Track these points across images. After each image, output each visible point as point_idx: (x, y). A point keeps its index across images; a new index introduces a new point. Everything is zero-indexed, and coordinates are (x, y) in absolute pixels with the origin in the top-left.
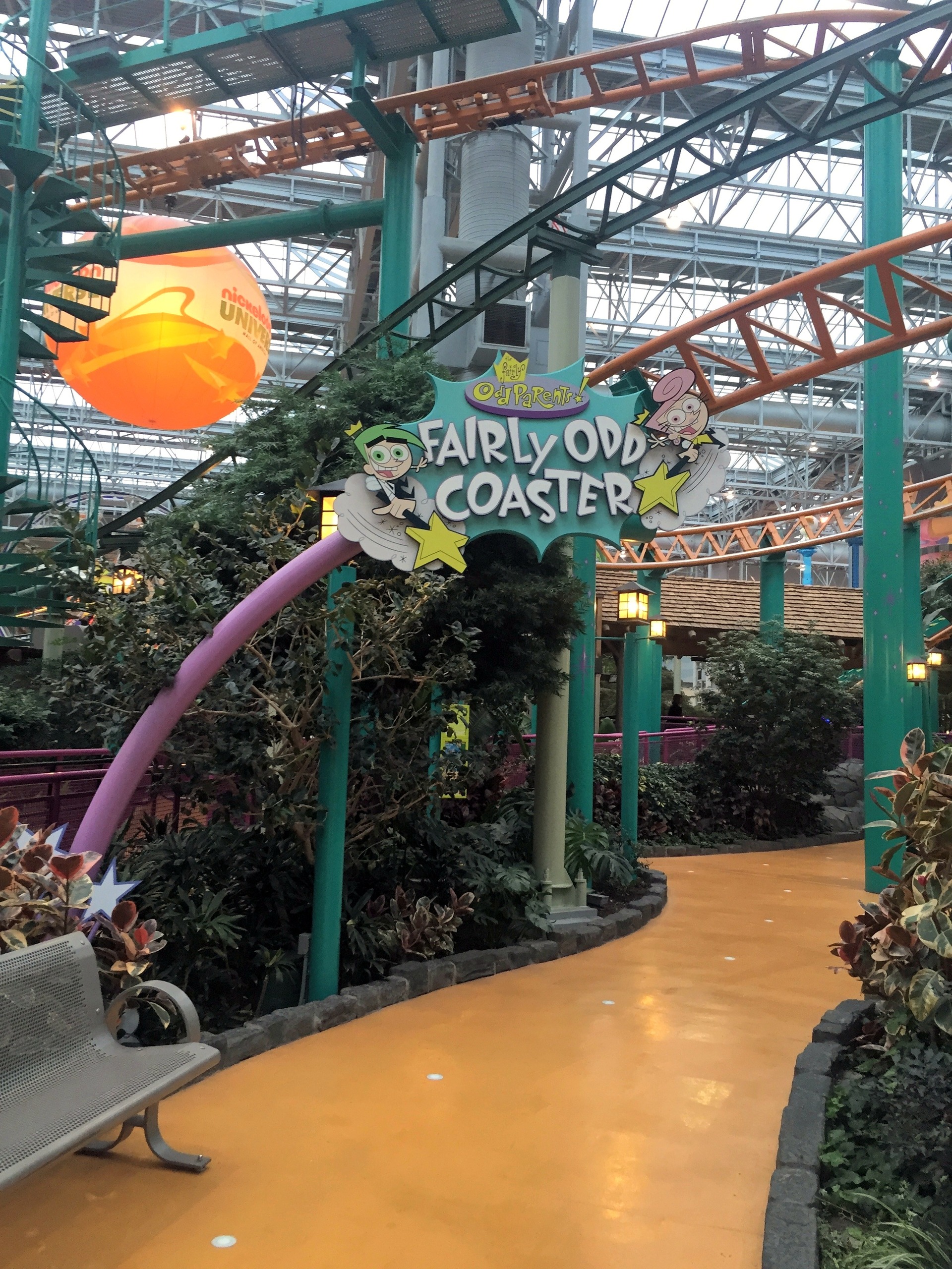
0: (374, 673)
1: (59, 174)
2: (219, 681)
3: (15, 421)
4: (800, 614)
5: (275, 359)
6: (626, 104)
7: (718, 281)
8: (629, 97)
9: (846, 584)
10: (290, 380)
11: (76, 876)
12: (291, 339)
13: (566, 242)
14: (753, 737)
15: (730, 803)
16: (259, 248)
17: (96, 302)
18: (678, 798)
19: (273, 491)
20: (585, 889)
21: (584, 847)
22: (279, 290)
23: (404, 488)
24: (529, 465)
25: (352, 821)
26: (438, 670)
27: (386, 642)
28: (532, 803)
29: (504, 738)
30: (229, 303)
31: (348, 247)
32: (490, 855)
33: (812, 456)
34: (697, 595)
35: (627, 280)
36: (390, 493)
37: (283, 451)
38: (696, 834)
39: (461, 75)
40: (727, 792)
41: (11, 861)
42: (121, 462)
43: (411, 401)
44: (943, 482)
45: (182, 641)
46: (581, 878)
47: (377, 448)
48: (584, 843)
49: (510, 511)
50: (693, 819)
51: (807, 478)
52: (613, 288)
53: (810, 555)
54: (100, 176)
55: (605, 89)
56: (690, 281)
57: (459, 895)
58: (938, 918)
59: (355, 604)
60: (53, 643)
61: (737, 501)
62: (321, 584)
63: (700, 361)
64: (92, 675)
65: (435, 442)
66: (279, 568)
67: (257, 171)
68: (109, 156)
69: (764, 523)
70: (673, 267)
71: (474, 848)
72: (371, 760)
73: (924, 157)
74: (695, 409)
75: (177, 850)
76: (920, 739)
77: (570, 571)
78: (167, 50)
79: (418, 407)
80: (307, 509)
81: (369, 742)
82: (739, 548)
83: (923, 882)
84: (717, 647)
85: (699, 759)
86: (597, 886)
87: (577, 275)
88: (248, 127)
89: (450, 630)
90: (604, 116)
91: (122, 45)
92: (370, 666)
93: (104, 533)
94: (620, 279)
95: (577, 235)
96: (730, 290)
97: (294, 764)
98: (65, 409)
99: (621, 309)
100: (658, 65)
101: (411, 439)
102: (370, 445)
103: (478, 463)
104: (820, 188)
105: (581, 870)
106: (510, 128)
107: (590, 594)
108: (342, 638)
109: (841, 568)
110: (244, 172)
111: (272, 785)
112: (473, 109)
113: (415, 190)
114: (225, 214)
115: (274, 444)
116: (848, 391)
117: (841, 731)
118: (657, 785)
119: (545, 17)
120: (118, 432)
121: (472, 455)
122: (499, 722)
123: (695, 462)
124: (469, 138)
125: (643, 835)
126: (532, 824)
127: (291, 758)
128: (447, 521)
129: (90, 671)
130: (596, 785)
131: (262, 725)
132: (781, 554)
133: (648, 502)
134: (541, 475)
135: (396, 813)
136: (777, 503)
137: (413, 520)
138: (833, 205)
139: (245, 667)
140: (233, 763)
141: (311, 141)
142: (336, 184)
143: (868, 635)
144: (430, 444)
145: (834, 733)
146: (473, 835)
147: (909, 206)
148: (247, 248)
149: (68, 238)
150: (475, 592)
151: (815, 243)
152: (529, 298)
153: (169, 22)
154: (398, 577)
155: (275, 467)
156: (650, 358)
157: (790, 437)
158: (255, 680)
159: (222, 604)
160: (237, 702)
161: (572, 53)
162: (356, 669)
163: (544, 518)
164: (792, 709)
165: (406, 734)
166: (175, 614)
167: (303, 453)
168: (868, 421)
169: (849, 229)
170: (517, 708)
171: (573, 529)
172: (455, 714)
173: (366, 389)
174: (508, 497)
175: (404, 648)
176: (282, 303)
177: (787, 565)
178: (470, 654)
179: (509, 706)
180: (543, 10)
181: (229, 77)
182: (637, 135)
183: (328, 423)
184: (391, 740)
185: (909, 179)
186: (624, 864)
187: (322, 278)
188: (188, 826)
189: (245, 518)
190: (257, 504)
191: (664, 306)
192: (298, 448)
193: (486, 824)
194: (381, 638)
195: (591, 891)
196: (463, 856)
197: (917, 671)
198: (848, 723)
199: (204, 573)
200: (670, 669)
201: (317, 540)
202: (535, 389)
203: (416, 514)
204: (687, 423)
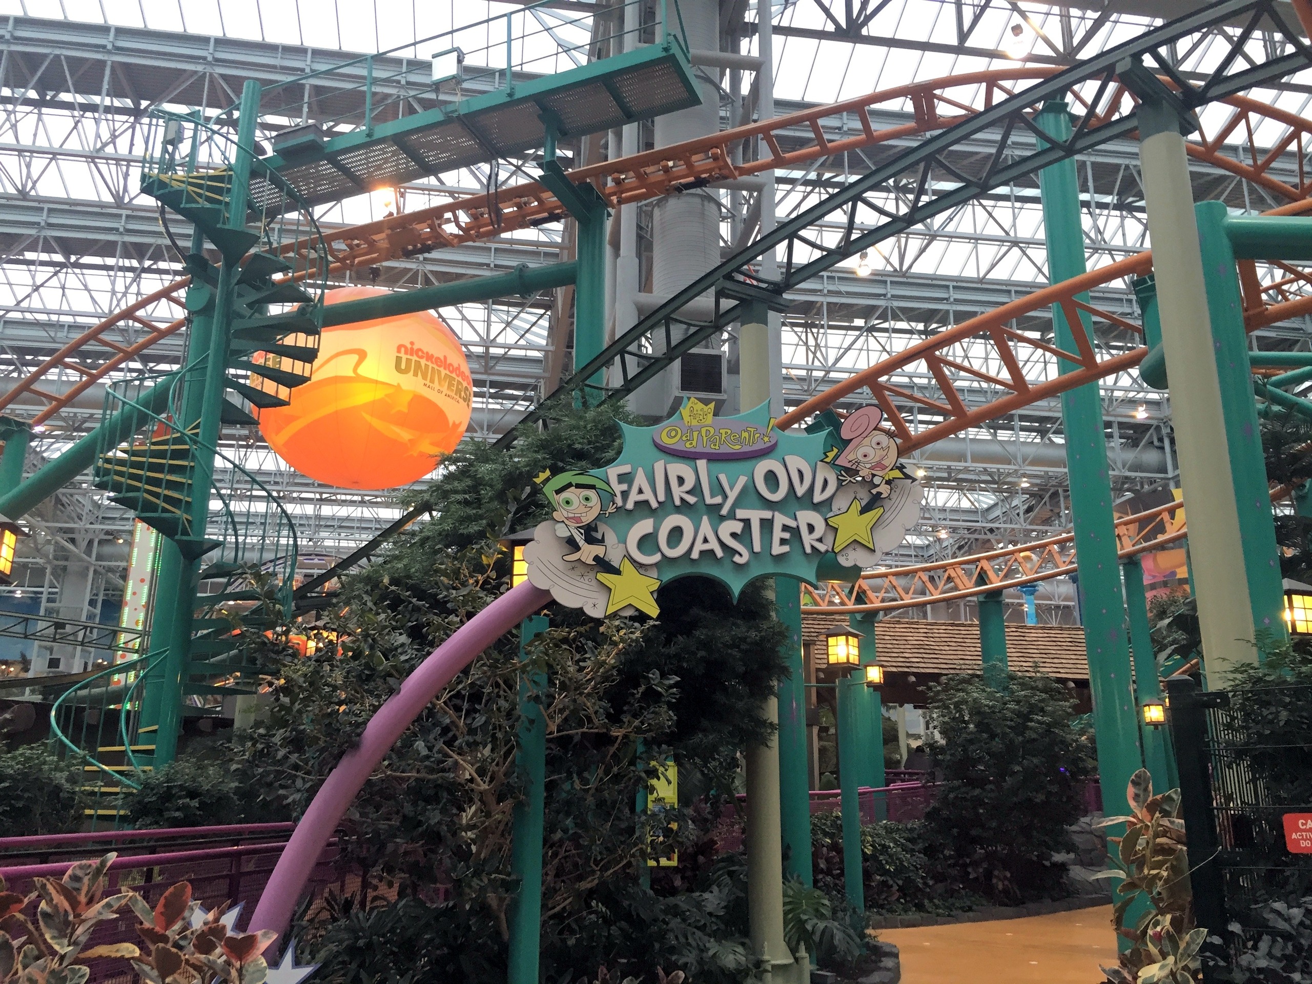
0: (570, 728)
1: (266, 251)
2: (408, 743)
3: (215, 487)
4: (1025, 656)
5: (478, 416)
6: (812, 164)
7: (913, 324)
8: (812, 158)
9: (1075, 623)
10: (491, 435)
11: (250, 959)
12: (492, 396)
13: (753, 292)
14: (984, 790)
15: (965, 866)
16: (461, 312)
17: (299, 368)
18: (907, 860)
19: (464, 542)
20: (808, 966)
21: (804, 917)
22: (480, 350)
23: (594, 534)
24: (720, 506)
25: (548, 895)
26: (637, 723)
27: (581, 694)
28: (746, 868)
29: (717, 798)
30: (404, 357)
31: (547, 307)
32: (702, 928)
33: (1025, 491)
34: (914, 638)
35: (822, 327)
36: (580, 539)
37: (478, 503)
38: (931, 900)
39: (650, 145)
40: (961, 852)
41: (182, 943)
42: (321, 523)
43: (604, 449)
44: (1159, 513)
45: (370, 701)
46: (803, 953)
47: (565, 495)
48: (805, 913)
49: (702, 553)
50: (925, 884)
51: (1021, 514)
52: (810, 335)
53: (1032, 593)
54: (304, 251)
55: (784, 152)
56: (886, 325)
57: (667, 974)
59: (547, 655)
60: (245, 711)
61: (951, 541)
62: (513, 636)
63: (895, 401)
64: (277, 740)
65: (624, 487)
66: (469, 619)
67: (456, 241)
68: (314, 233)
69: (978, 560)
70: (867, 312)
71: (684, 920)
72: (569, 822)
73: (1108, 199)
74: (885, 445)
75: (362, 929)
76: (1146, 781)
77: (773, 614)
78: (369, 135)
79: (611, 454)
80: (498, 560)
81: (568, 803)
82: (956, 588)
83: (1157, 938)
84: (938, 693)
85: (929, 816)
86: (822, 963)
87: (765, 322)
88: (448, 200)
89: (648, 678)
90: (791, 176)
91: (329, 132)
92: (566, 720)
93: (301, 594)
94: (816, 326)
95: (764, 285)
96: (925, 332)
97: (486, 828)
98: (268, 474)
99: (818, 354)
100: (839, 129)
101: (600, 484)
102: (558, 492)
103: (668, 506)
104: (1007, 234)
105: (802, 943)
106: (698, 191)
107: (796, 638)
108: (535, 691)
109: (1068, 607)
110: (443, 242)
111: (462, 854)
112: (660, 176)
113: (608, 250)
114: (427, 281)
115: (467, 496)
116: (1055, 426)
117: (1078, 781)
118: (884, 846)
119: (728, 90)
120: (321, 494)
121: (662, 498)
122: (711, 779)
123: (889, 497)
124: (660, 201)
125: (871, 903)
126: (746, 892)
127: (482, 823)
128: (639, 566)
129: (274, 735)
130: (817, 845)
131: (452, 787)
132: (998, 592)
133: (843, 539)
134: (732, 516)
135: (596, 882)
136: (994, 542)
137: (603, 565)
138: (1021, 248)
139: (435, 725)
140: (420, 829)
141: (506, 211)
142: (535, 249)
143: (1093, 672)
145: (1072, 784)
146: (684, 906)
147: (1097, 246)
148: (448, 312)
149: (275, 310)
150: (674, 639)
151: (1006, 285)
152: (726, 348)
153: (372, 110)
154: (592, 625)
155: (469, 519)
156: (842, 400)
157: (1000, 474)
158: (446, 739)
159: (411, 659)
160: (427, 763)
161: (755, 121)
162: (550, 723)
163: (737, 559)
164: (1024, 758)
165: (606, 793)
166: (362, 671)
167: (496, 504)
168: (1071, 454)
169: (1040, 270)
170: (729, 764)
171: (770, 569)
172: (657, 770)
173: (559, 439)
174: (700, 539)
175: (600, 699)
176: (483, 362)
177: (1008, 604)
178: (669, 704)
179: (721, 763)
180: (726, 85)
181: (428, 157)
182: (822, 190)
183: (521, 473)
184: (590, 800)
185: (1095, 221)
186: (849, 936)
187: (522, 337)
188: (376, 903)
189: (437, 571)
190: (448, 556)
191: (861, 350)
192: (491, 499)
193: (698, 894)
194: (576, 689)
195: (814, 967)
196: (672, 930)
197: (1155, 713)
198: (1085, 772)
199: (394, 629)
200: (893, 719)
201: (508, 589)
202: (723, 431)
203: (606, 559)
204: (877, 459)
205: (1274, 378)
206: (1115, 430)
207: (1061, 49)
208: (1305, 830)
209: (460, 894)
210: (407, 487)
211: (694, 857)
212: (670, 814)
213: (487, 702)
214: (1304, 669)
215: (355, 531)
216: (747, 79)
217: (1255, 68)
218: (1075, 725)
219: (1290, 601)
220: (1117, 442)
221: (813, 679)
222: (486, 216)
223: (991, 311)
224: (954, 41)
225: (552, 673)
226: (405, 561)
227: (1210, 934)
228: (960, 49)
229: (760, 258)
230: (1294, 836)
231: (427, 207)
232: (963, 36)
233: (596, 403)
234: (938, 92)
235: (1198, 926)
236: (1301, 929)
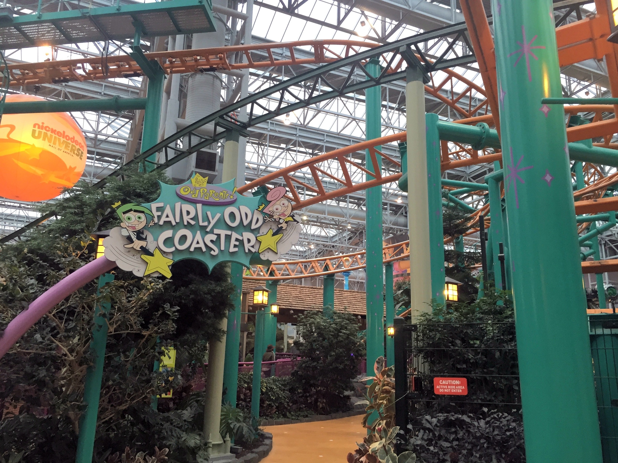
0: (122, 330)
2: (31, 335)
4: (341, 303)
5: (89, 169)
6: (267, 69)
7: (307, 150)
8: (267, 66)
9: (364, 290)
10: (95, 179)
12: (97, 160)
13: (233, 126)
14: (318, 363)
15: (307, 397)
16: (83, 115)
18: (281, 394)
19: (73, 233)
20: (230, 444)
21: (230, 421)
22: (93, 135)
23: (141, 235)
24: (206, 227)
25: (102, 411)
26: (156, 329)
27: (128, 313)
28: (205, 398)
29: (195, 365)
31: (130, 119)
32: (180, 428)
33: (349, 230)
34: (294, 293)
35: (266, 146)
36: (134, 237)
37: (82, 214)
38: (290, 413)
39: (189, 47)
40: (305, 391)
43: (152, 193)
44: (402, 245)
45: (11, 312)
46: (228, 438)
47: (128, 215)
48: (230, 419)
49: (195, 248)
50: (288, 405)
51: (347, 240)
52: (260, 149)
53: (348, 276)
55: (255, 62)
56: (295, 149)
57: (160, 450)
58: (387, 448)
59: (111, 294)
61: (316, 250)
62: (95, 283)
63: (294, 184)
65: (159, 214)
66: (70, 273)
67: (82, 78)
69: (325, 260)
70: (287, 141)
71: (171, 424)
72: (116, 376)
73: (394, 105)
74: (286, 205)
76: (382, 361)
77: (229, 279)
78: (39, 18)
79: (155, 196)
80: (90, 244)
81: (117, 367)
82: (314, 272)
83: (380, 430)
84: (302, 319)
85: (293, 374)
86: (236, 443)
87: (238, 141)
88: (82, 57)
89: (163, 308)
90: (257, 73)
91: (18, 12)
92: (119, 326)
94: (263, 145)
95: (239, 123)
96: (312, 154)
97: (71, 379)
99: (263, 158)
100: (282, 54)
101: (146, 211)
102: (124, 213)
103: (180, 225)
104: (351, 114)
105: (228, 434)
106: (212, 73)
107: (239, 291)
108: (103, 312)
109: (362, 283)
110: (75, 78)
111: (57, 392)
112: (193, 63)
113: (164, 95)
114: (66, 96)
115: (76, 210)
116: (364, 202)
117: (358, 359)
118: (271, 388)
119: (230, 27)
121: (178, 220)
122: (193, 356)
123: (286, 229)
124: (192, 75)
125: (263, 414)
126: (204, 410)
127: (69, 376)
128: (163, 253)
130: (240, 387)
131: (54, 358)
132: (332, 275)
133: (263, 247)
134: (212, 232)
135: (128, 406)
136: (334, 252)
137: (145, 251)
138: (356, 122)
139: (47, 326)
140: (34, 379)
141: (111, 67)
142: (126, 89)
143: (368, 312)
144: (156, 214)
145: (355, 361)
146: (172, 417)
147: (388, 125)
148: (77, 114)
150: (179, 289)
151: (349, 137)
152: (219, 150)
153: (42, 5)
154: (136, 280)
155: (77, 222)
156: (272, 181)
157: (339, 221)
158: (53, 333)
159: (36, 292)
160: (41, 346)
161: (242, 44)
162: (110, 327)
163: (212, 252)
164: (336, 349)
165: (137, 363)
166: (7, 297)
167: (91, 216)
168: (368, 216)
169: (363, 133)
170: (202, 349)
171: (228, 258)
172: (164, 352)
173: (129, 186)
174: (195, 242)
175: (138, 317)
176: (94, 142)
177: (337, 280)
178: (173, 320)
179: (198, 348)
180: (229, 24)
181: (72, 33)
182: (271, 82)
183: (106, 201)
184: (129, 366)
185: (388, 114)
186: (251, 430)
187: (116, 132)
188: (8, 416)
189: (55, 247)
190: (62, 240)
191: (283, 159)
192: (89, 213)
193: (180, 411)
194: (126, 311)
195: (233, 445)
196: (165, 429)
197: (391, 331)
198: (361, 356)
199: (29, 275)
200: (282, 329)
201: (94, 259)
202: (211, 191)
203: (147, 248)
204: (282, 211)
205: (451, 191)
206: (388, 207)
207: (381, 36)
208: (442, 385)
209: (54, 412)
210: (46, 202)
211: (180, 393)
212: (169, 373)
213: (77, 316)
214: (448, 316)
215: (14, 222)
216: (240, 23)
217: (458, 58)
218: (359, 335)
219: (448, 286)
220: (389, 212)
221: (247, 311)
222: (100, 68)
223: (342, 148)
224: (335, 24)
225: (113, 302)
226: (39, 241)
227: (400, 429)
228: (337, 28)
229: (239, 109)
230: (437, 387)
231: (69, 59)
232: (340, 22)
233: (150, 170)
234: (326, 46)
235: (396, 425)
236: (436, 427)
